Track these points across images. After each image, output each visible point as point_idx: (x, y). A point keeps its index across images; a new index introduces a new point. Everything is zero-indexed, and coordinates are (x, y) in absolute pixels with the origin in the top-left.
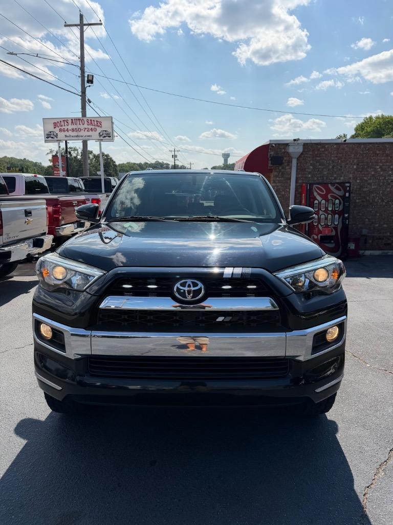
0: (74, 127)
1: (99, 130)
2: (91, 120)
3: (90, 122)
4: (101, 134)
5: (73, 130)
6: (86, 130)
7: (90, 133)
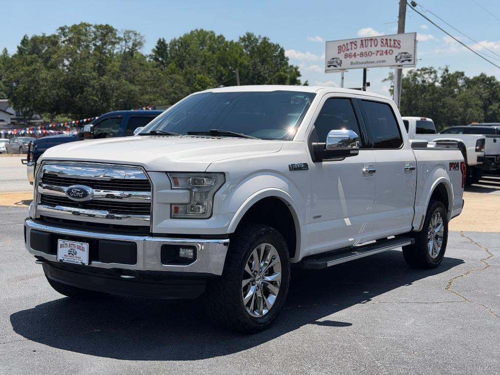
0: (364, 50)
1: (396, 51)
2: (386, 40)
3: (384, 42)
4: (399, 57)
5: (362, 55)
6: (379, 53)
7: (384, 57)
